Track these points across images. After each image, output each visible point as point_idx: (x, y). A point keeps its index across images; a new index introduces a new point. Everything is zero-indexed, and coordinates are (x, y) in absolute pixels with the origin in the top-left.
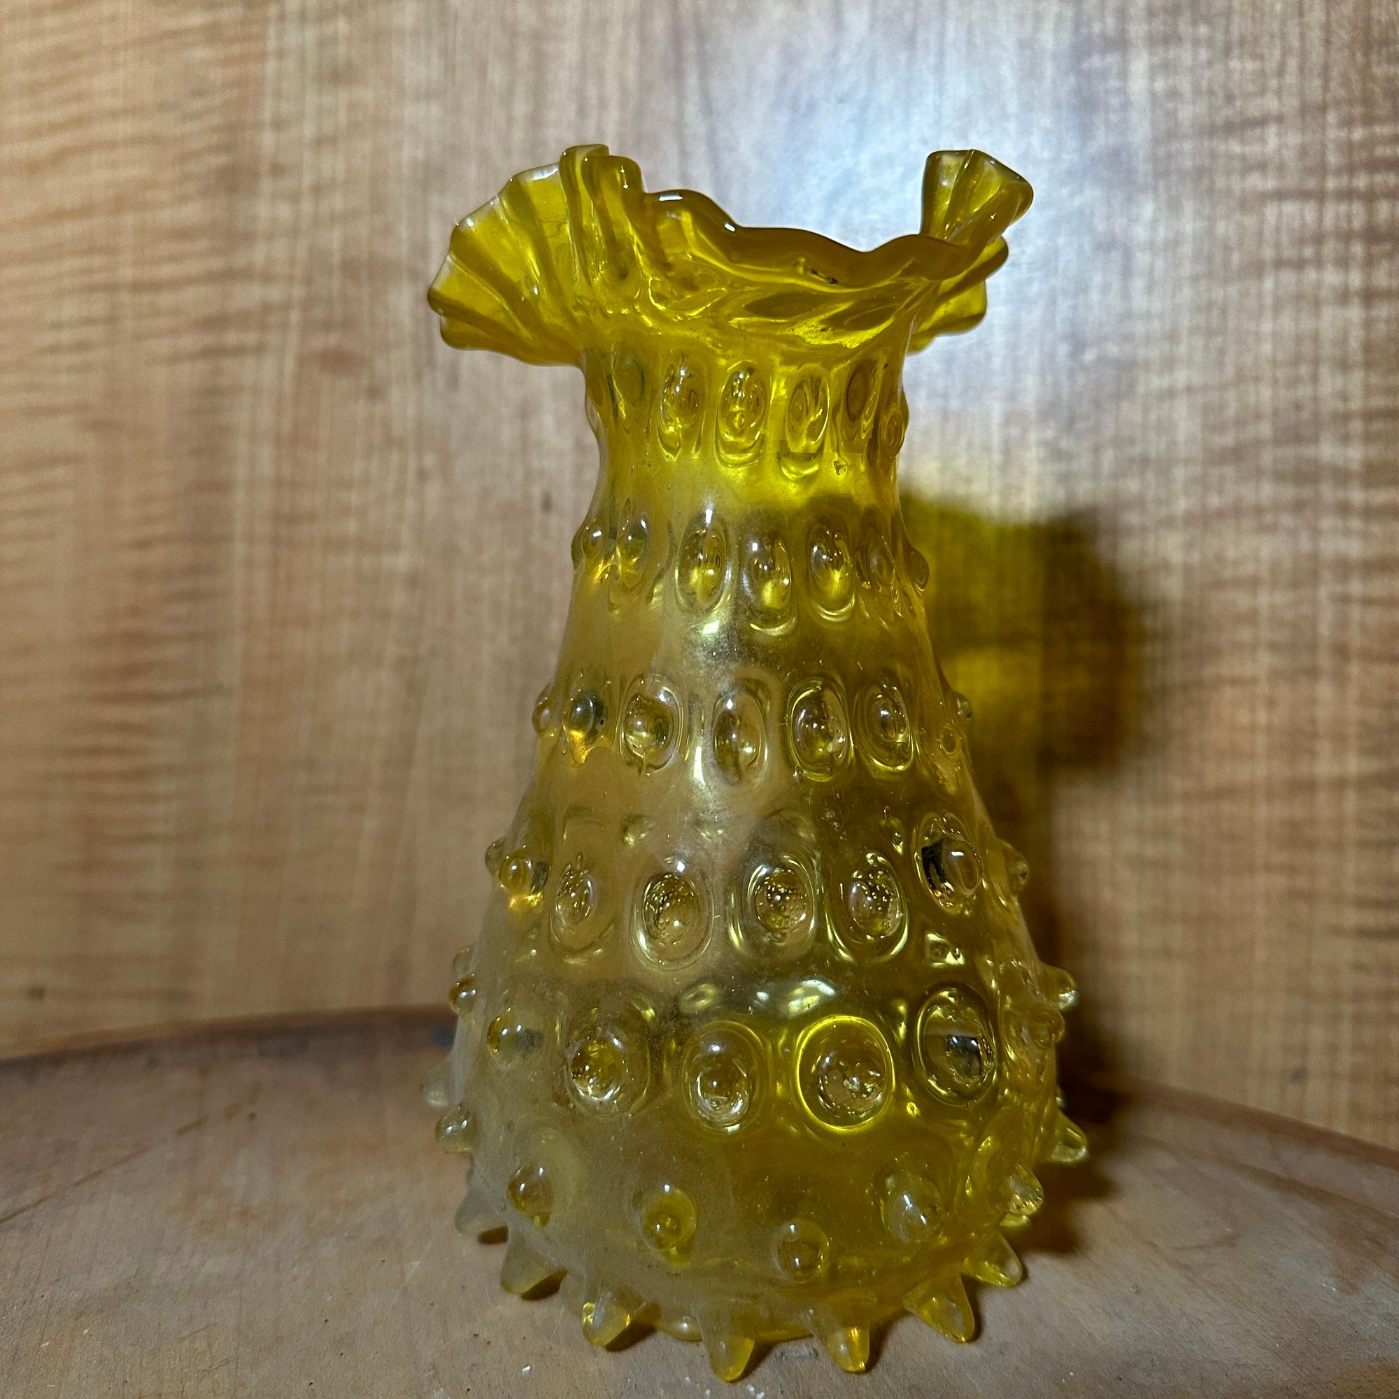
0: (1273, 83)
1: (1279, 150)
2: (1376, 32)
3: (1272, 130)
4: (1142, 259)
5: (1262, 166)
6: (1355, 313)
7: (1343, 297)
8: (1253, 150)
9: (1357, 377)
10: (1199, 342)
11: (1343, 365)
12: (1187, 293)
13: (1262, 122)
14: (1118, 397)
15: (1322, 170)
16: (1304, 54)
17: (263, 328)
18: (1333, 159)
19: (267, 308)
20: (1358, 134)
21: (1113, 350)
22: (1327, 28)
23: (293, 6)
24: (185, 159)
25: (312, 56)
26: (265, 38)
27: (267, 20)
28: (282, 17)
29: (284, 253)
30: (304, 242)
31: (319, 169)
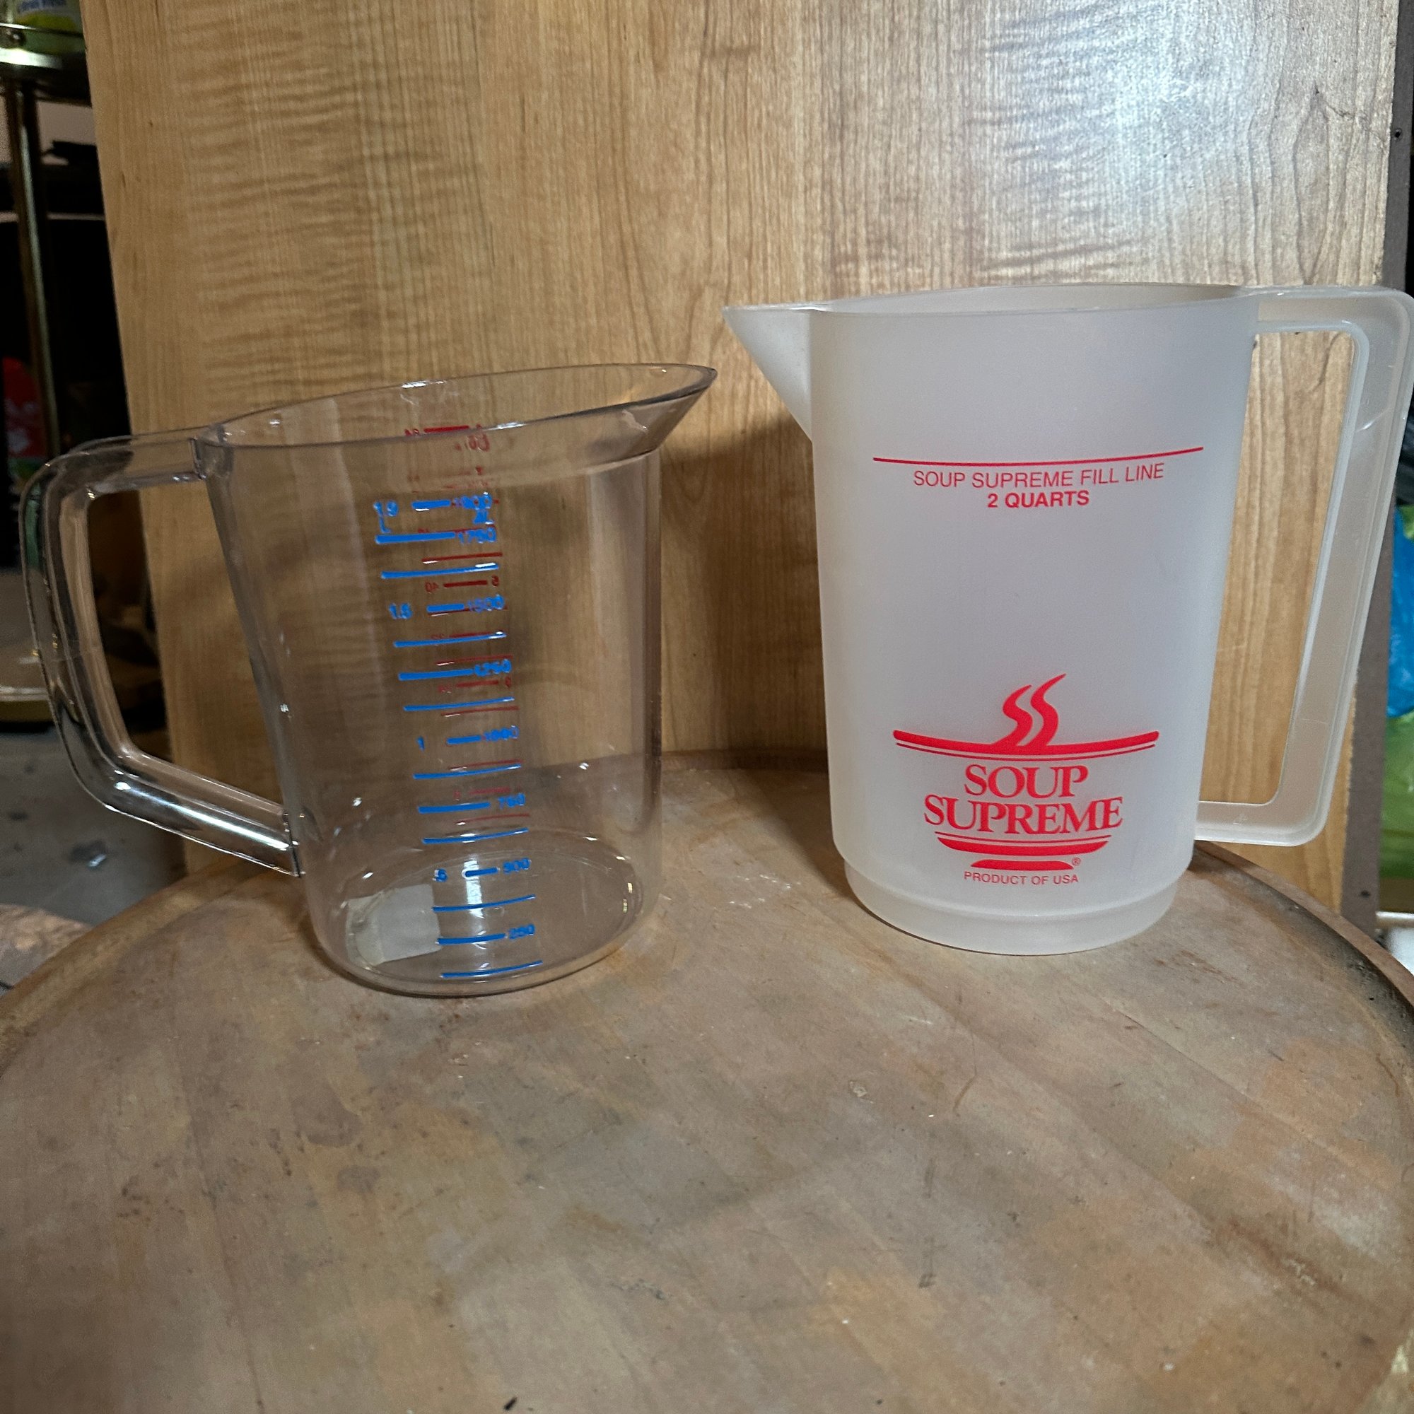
23: (388, 211)
24: (328, 304)
25: (404, 246)
26: (371, 232)
27: (371, 222)
28: (381, 221)
29: (402, 364)
30: (414, 358)
31: (417, 315)
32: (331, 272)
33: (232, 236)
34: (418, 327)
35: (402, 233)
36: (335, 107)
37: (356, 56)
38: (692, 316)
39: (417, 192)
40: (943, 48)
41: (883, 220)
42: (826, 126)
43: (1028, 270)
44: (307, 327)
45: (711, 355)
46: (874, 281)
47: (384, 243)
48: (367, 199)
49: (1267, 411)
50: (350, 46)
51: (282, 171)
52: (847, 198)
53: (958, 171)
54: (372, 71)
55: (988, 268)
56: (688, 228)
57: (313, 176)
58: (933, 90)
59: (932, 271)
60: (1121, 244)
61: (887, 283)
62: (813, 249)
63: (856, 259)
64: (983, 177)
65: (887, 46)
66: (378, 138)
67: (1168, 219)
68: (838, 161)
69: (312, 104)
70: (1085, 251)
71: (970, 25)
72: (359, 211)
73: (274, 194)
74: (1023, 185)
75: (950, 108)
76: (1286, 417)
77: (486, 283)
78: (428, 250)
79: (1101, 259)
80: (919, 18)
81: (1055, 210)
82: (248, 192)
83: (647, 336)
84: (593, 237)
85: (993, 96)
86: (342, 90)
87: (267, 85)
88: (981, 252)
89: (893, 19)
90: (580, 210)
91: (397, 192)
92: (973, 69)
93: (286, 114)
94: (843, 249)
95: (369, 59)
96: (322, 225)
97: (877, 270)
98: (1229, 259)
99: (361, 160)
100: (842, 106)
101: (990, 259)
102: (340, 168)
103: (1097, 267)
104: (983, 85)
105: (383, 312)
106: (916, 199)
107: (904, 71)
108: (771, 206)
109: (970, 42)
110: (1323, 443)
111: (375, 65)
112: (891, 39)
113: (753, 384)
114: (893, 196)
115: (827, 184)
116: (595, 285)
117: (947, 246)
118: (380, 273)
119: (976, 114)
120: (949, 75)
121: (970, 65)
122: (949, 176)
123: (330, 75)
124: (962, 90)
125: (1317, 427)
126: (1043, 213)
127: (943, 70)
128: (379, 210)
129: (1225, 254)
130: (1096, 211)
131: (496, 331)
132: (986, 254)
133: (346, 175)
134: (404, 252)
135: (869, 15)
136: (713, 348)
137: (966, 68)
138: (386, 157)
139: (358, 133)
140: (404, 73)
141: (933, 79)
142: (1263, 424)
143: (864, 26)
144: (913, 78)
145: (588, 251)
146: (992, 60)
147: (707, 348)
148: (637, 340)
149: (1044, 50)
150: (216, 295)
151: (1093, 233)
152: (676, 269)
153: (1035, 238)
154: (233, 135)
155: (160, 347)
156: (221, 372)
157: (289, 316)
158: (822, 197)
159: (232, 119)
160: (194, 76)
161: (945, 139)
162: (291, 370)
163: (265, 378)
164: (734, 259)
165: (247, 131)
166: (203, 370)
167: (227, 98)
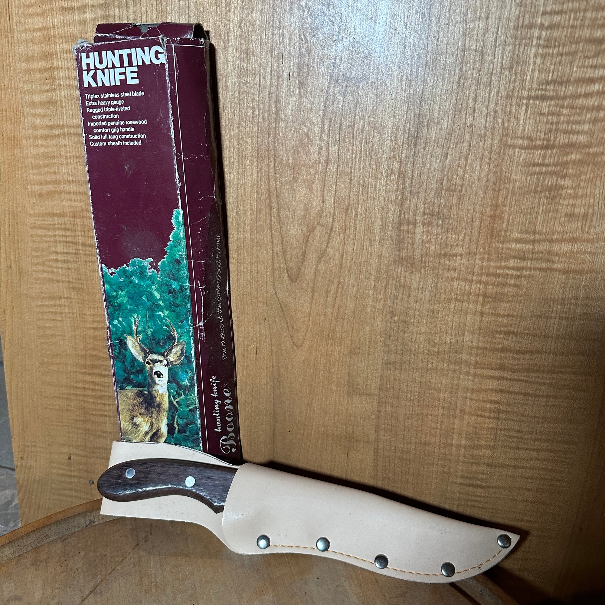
1: (460, 265)
2: (495, 232)
4: (414, 292)
5: (454, 269)
6: (478, 318)
7: (475, 313)
9: (476, 336)
11: (472, 333)
13: (456, 255)
15: (472, 273)
16: (471, 235)
18: (476, 270)
20: (485, 264)
22: (480, 227)
33: (46, 156)
38: (307, 242)
40: (494, 93)
41: (436, 201)
42: (406, 135)
43: (531, 247)
45: (316, 266)
46: (425, 238)
52: (414, 184)
53: (492, 176)
55: (503, 242)
56: (310, 189)
58: (483, 121)
59: (464, 238)
61: (433, 240)
62: (387, 213)
63: (415, 224)
64: (509, 183)
65: (455, 86)
68: (411, 159)
70: (572, 241)
74: (535, 192)
75: (493, 134)
79: (582, 248)
80: (480, 70)
81: (556, 211)
82: (56, 132)
83: (279, 249)
84: (252, 186)
85: (524, 130)
88: (500, 231)
89: (461, 70)
90: (246, 168)
92: (514, 109)
94: (407, 216)
97: (428, 232)
100: (419, 124)
101: (505, 236)
103: (579, 252)
104: (518, 122)
106: (460, 191)
107: (464, 105)
108: (364, 181)
109: (513, 91)
112: (458, 83)
113: (340, 286)
114: (444, 187)
115: (401, 174)
116: (251, 214)
117: (477, 224)
119: (509, 141)
120: (496, 112)
121: (511, 106)
122: (485, 179)
124: (503, 123)
126: (546, 212)
127: (492, 107)
130: (585, 215)
132: (503, 233)
135: (445, 65)
136: (318, 262)
137: (508, 108)
141: (484, 113)
143: (441, 71)
144: (470, 111)
145: (248, 194)
146: (527, 105)
147: (314, 263)
148: (273, 250)
149: (566, 103)
150: (36, 188)
151: (579, 231)
152: (301, 213)
153: (539, 228)
154: (49, 96)
155: (7, 213)
156: (39, 232)
157: (75, 205)
158: (398, 182)
159: (48, 87)
160: (29, 59)
161: (486, 154)
162: (75, 236)
163: (61, 239)
164: (337, 212)
165: (56, 95)
166: (29, 230)
167: (45, 75)
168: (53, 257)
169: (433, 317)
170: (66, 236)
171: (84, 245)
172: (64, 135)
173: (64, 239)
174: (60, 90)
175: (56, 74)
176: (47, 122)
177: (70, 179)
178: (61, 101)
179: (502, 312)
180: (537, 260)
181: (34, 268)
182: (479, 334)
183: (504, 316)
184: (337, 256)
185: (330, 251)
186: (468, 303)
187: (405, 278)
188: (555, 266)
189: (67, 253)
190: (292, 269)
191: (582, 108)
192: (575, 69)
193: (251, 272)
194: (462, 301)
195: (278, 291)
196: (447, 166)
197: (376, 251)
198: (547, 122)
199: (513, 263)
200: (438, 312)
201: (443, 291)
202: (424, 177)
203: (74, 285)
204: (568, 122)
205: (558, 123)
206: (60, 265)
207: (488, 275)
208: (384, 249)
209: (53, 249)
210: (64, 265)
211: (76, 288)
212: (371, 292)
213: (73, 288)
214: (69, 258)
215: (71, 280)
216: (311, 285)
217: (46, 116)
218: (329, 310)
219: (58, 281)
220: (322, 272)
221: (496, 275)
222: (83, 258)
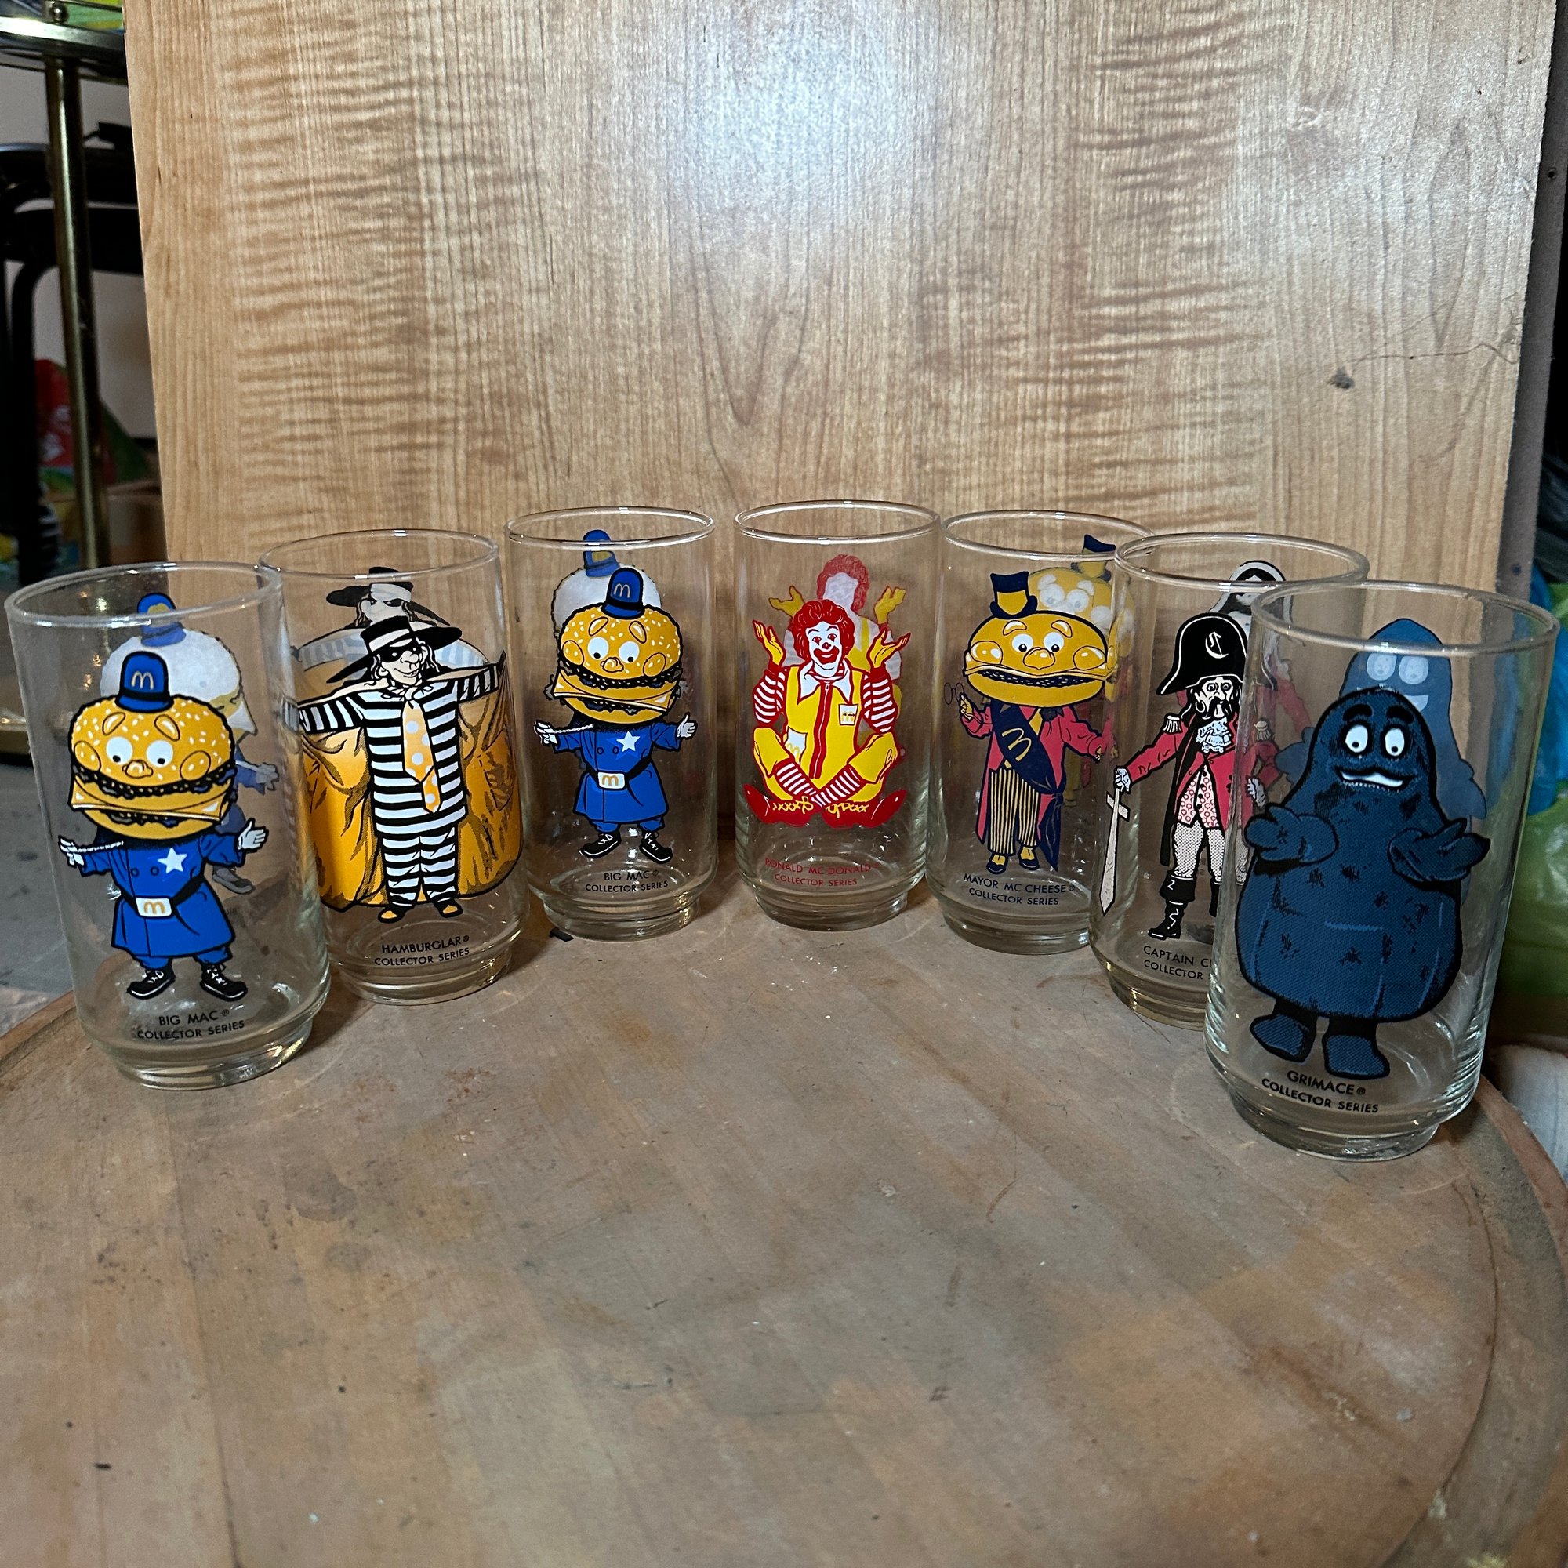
0: (1023, 317)
1: (1026, 354)
2: (1075, 291)
3: (1022, 343)
4: (955, 414)
5: (1017, 364)
6: (1062, 445)
7: (1056, 437)
8: (1012, 354)
9: (1062, 479)
10: (984, 460)
11: (1055, 474)
12: (977, 435)
13: (1017, 339)
14: (943, 489)
15: (1046, 367)
16: (1039, 303)
17: (441, 433)
18: (1052, 360)
19: (443, 420)
20: (1065, 348)
21: (940, 464)
22: (1051, 286)
23: (440, 221)
24: (372, 317)
25: (457, 257)
26: (422, 241)
27: (422, 229)
28: (433, 228)
29: (450, 385)
30: (462, 379)
31: (468, 331)
32: (378, 282)
33: (272, 239)
34: (469, 347)
35: (455, 242)
36: (388, 103)
37: (414, 49)
38: (764, 345)
39: (473, 199)
40: (1049, 63)
41: (977, 249)
42: (919, 143)
43: (1134, 310)
44: (349, 340)
45: (784, 388)
46: (964, 314)
47: (435, 254)
48: (419, 205)
49: (1390, 473)
50: (408, 38)
51: (329, 170)
52: (938, 223)
53: (1061, 198)
54: (429, 65)
55: (1090, 306)
56: (764, 250)
57: (362, 178)
58: (1037, 109)
59: (1028, 306)
60: (1235, 285)
61: (978, 317)
62: (898, 277)
63: (945, 290)
64: (1087, 207)
65: (989, 58)
66: (433, 139)
67: (1289, 260)
68: (930, 183)
69: (364, 99)
70: (1196, 291)
71: (1080, 40)
72: (410, 218)
73: (319, 195)
74: (1131, 217)
75: (1055, 129)
76: (1410, 482)
77: (544, 301)
78: (482, 262)
79: (1213, 302)
80: (1025, 29)
81: (1166, 245)
82: (291, 192)
83: (715, 364)
84: (661, 255)
85: (1102, 119)
86: (396, 85)
87: (317, 77)
88: (1083, 288)
89: (996, 30)
90: (648, 225)
91: (451, 198)
92: (1083, 87)
93: (336, 109)
94: (931, 279)
95: (427, 53)
96: (369, 231)
97: (968, 303)
98: (1354, 305)
99: (414, 162)
100: (937, 123)
101: (1092, 296)
102: (391, 170)
103: (1208, 309)
104: (1092, 107)
105: (431, 327)
106: (1014, 227)
107: (1006, 87)
109: (1079, 57)
110: (1450, 513)
111: (433, 59)
112: (993, 52)
113: (828, 421)
114: (988, 224)
115: (916, 208)
116: (662, 307)
117: (1045, 280)
118: (430, 284)
119: (1082, 138)
120: (1056, 94)
121: (1078, 81)
122: (1050, 204)
123: (384, 69)
124: (1069, 110)
125: (1444, 494)
126: (1150, 249)
127: (1049, 87)
128: (431, 217)
129: (1350, 299)
130: (1211, 248)
131: (552, 352)
132: (1088, 292)
133: (398, 179)
134: (457, 265)
135: (969, 24)
136: (786, 382)
137: (1074, 85)
138: (442, 160)
139: (412, 131)
140: (463, 69)
141: (1038, 97)
142: (1385, 488)
143: (965, 35)
144: (1016, 95)
145: (655, 270)
146: (1103, 79)
147: (780, 381)
148: (704, 369)
149: (1160, 70)
150: (253, 303)
151: (1206, 272)
152: (748, 294)
153: (1142, 276)
154: (278, 129)
155: (190, 357)
156: (257, 385)
157: (331, 328)
158: (912, 223)
159: (278, 112)
160: (239, 64)
161: (1048, 162)
162: (330, 387)
163: (302, 394)
164: (813, 285)
165: (293, 126)
166: (236, 382)
167: (273, 90)
168: (286, 432)
169: (989, 456)
170: (311, 388)
171: (348, 401)
172: (308, 197)
173: (309, 394)
174: (301, 116)
175: (293, 88)
176: (276, 176)
177: (320, 277)
178: (303, 136)
179: (1100, 429)
180: (1145, 330)
181: (246, 458)
182: (1068, 473)
183: (1103, 435)
184: (819, 365)
185: (807, 359)
186: (1045, 419)
187: (937, 391)
188: (1175, 337)
189: (314, 421)
190: (740, 399)
191: (1185, 76)
192: (1167, 17)
193: (667, 414)
194: (1035, 419)
195: (716, 445)
196: (990, 188)
197: (885, 348)
198: (1135, 104)
199: (1108, 340)
200: (996, 444)
201: (1002, 405)
202: (953, 210)
203: (328, 482)
204: (1167, 100)
205: (1152, 103)
206: (298, 447)
207: (1073, 366)
208: (899, 343)
209: (285, 417)
210: (309, 446)
211: (333, 489)
212: (882, 425)
213: (327, 490)
214: (319, 429)
215: (322, 473)
216: (776, 425)
217: (273, 165)
218: (812, 468)
219: (296, 479)
220: (793, 399)
221: (1085, 365)
222: (345, 426)
